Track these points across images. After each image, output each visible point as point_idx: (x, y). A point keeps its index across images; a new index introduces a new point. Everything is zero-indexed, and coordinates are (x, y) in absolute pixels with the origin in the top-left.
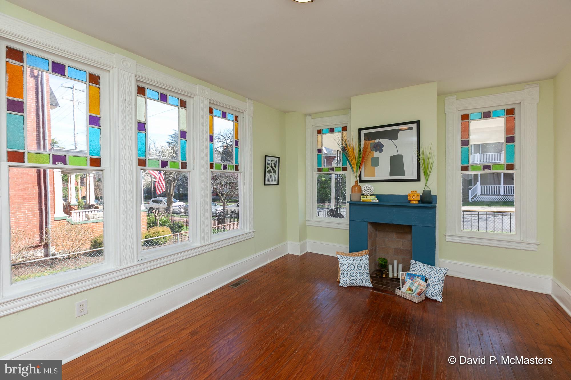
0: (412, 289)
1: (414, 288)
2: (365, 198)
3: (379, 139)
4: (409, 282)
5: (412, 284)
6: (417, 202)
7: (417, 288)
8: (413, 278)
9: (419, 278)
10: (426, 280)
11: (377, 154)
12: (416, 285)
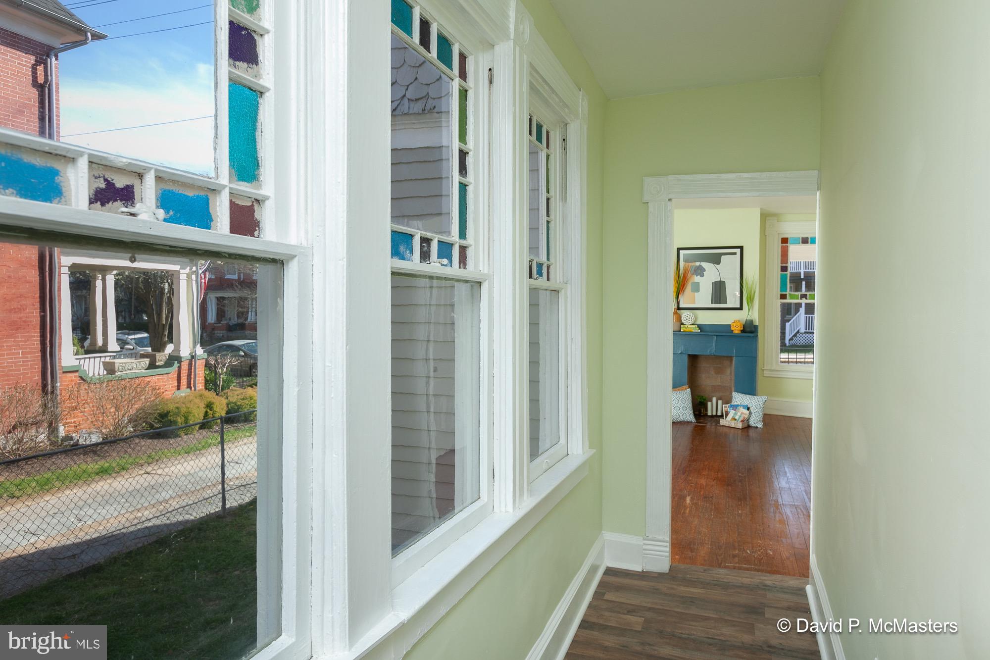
0: (736, 418)
1: (737, 417)
2: (685, 327)
3: (701, 262)
4: (732, 413)
5: (735, 414)
6: (739, 332)
7: (740, 416)
8: (736, 408)
9: (742, 407)
10: (748, 409)
11: (697, 279)
12: (739, 414)
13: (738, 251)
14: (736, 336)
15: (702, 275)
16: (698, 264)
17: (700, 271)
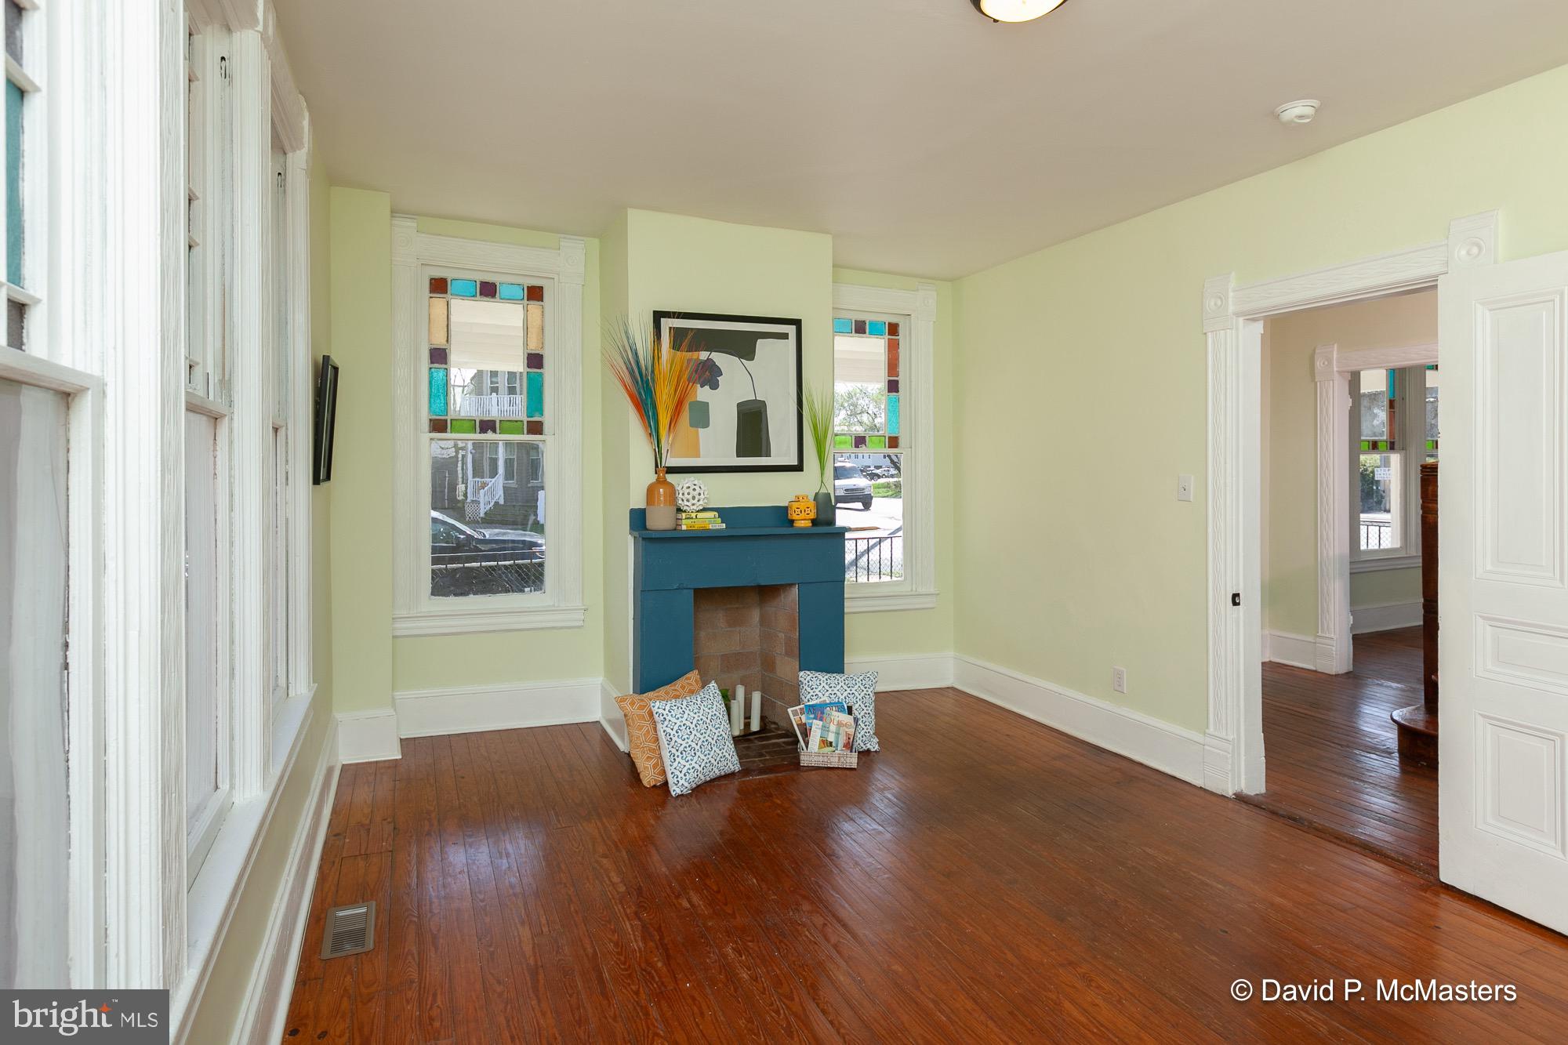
0: (829, 740)
1: (831, 738)
2: (692, 518)
3: (710, 349)
4: (816, 727)
5: (825, 729)
6: (808, 524)
7: (838, 734)
8: (823, 713)
9: (834, 708)
10: (850, 711)
11: (703, 393)
12: (833, 728)
13: (791, 330)
14: (802, 535)
15: (714, 386)
16: (704, 355)
17: (709, 375)
